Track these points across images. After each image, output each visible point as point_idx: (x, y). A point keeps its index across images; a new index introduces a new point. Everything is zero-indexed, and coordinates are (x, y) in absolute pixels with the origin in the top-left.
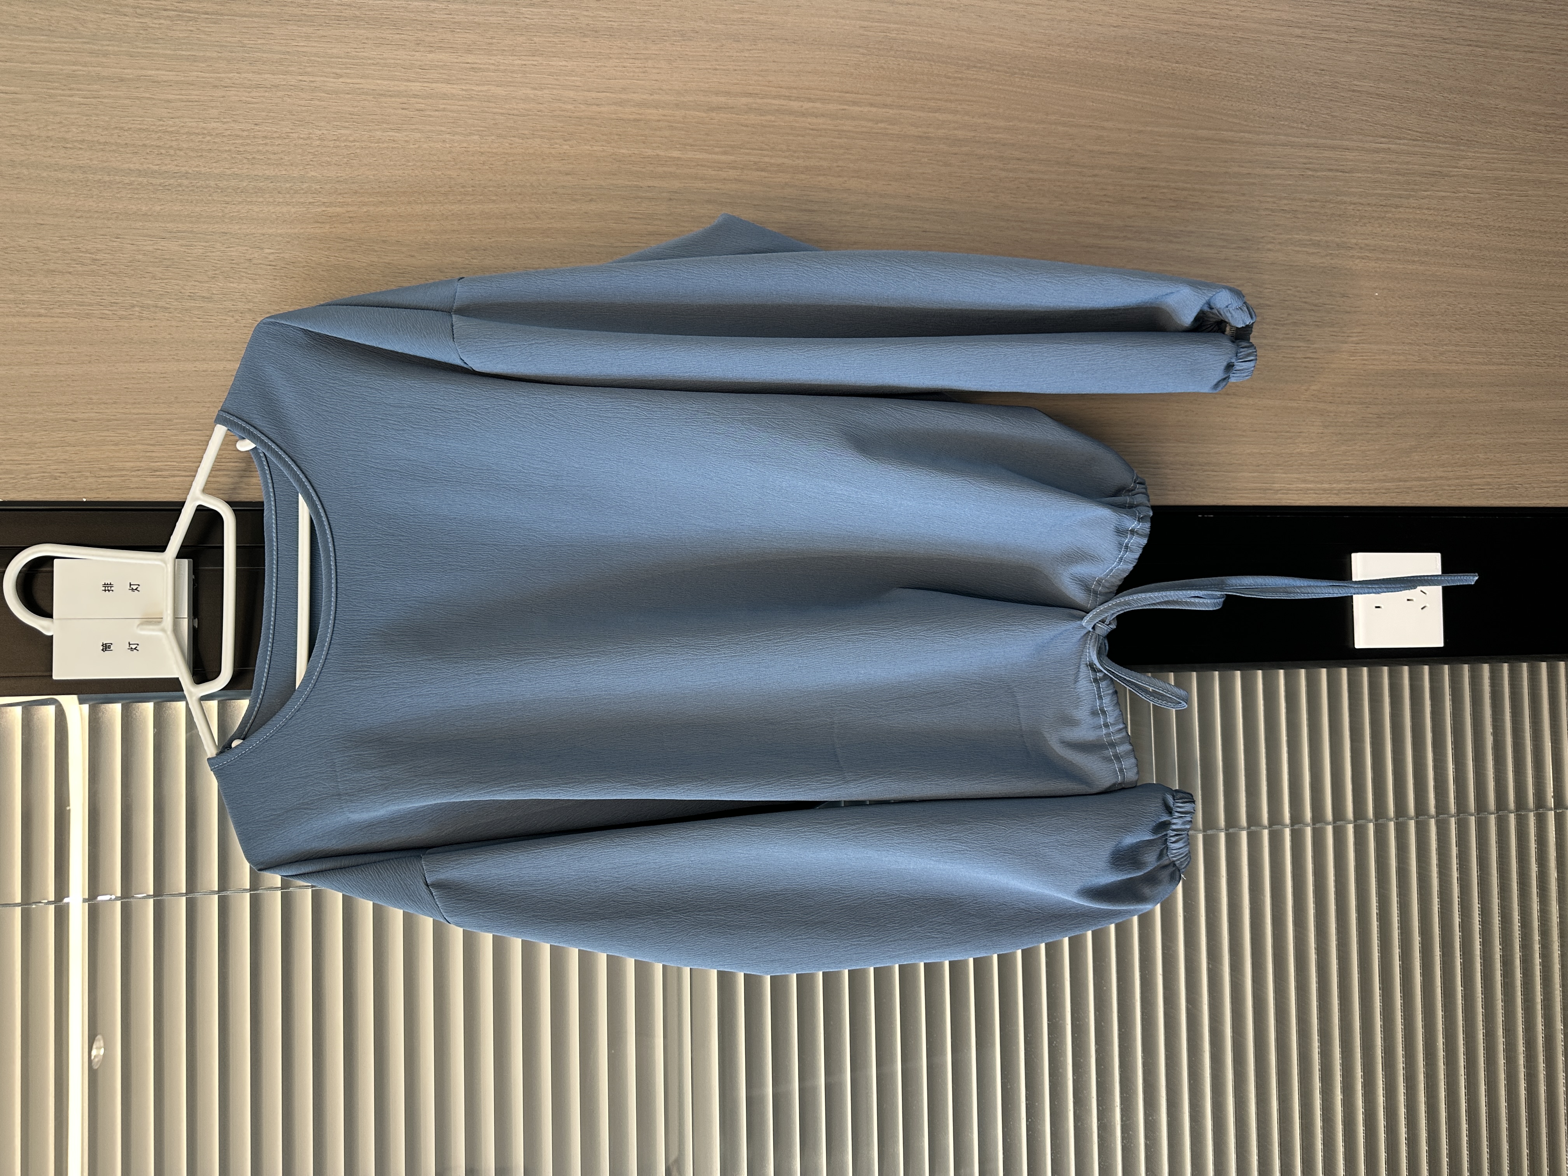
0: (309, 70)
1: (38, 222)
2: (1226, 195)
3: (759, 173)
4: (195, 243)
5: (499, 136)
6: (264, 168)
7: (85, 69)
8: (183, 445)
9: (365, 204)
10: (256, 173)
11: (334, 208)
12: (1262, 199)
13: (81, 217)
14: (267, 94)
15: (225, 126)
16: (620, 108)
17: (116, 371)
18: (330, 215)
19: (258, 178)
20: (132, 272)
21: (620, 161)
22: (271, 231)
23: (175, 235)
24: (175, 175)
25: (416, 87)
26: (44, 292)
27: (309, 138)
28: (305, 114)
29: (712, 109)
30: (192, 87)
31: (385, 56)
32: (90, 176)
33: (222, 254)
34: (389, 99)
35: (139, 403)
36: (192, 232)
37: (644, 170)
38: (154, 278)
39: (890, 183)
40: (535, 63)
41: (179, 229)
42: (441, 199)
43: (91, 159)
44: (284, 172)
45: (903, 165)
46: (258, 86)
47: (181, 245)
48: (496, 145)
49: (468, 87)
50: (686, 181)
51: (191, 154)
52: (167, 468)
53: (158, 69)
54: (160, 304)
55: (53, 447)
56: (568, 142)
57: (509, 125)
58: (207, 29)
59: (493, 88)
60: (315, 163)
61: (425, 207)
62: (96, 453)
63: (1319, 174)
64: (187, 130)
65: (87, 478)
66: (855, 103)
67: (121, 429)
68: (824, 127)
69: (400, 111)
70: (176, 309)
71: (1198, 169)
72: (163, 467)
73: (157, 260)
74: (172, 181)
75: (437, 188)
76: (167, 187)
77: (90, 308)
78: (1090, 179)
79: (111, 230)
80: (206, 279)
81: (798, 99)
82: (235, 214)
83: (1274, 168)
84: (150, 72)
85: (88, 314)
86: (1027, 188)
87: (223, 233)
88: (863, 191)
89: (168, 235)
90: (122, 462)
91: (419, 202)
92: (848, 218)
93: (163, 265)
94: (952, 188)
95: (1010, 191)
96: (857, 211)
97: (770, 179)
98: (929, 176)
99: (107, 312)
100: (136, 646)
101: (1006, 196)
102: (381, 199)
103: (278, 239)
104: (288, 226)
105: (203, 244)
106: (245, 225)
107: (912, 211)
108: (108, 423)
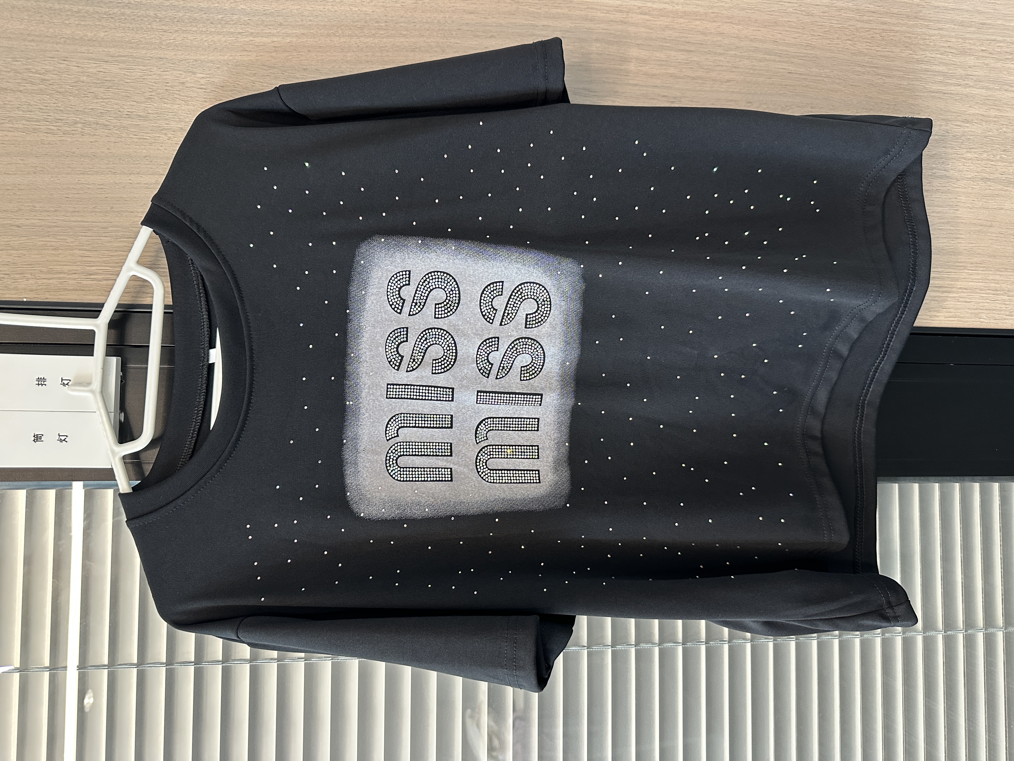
3: (642, 16)
4: (134, 67)
8: (116, 251)
9: (289, 35)
11: (260, 38)
13: (33, 40)
17: (58, 181)
18: (256, 44)
20: (77, 92)
22: (203, 57)
23: (116, 59)
24: (119, 5)
33: (158, 78)
35: (78, 212)
36: (131, 57)
37: (539, 11)
39: (760, 29)
41: (121, 54)
42: (357, 32)
44: (216, 5)
45: (771, 13)
47: (122, 68)
50: (577, 22)
52: (101, 272)
54: (101, 121)
61: (342, 40)
62: (37, 256)
65: (28, 279)
67: (60, 235)
70: (115, 127)
72: (98, 271)
73: (98, 82)
75: (353, 22)
76: (111, 16)
77: (37, 124)
79: (58, 53)
80: (143, 100)
82: (172, 41)
85: (34, 129)
86: (880, 38)
87: (160, 58)
88: (735, 36)
89: (110, 59)
90: (60, 265)
91: (337, 34)
92: (722, 58)
93: (104, 86)
94: (814, 35)
95: (865, 40)
96: (729, 52)
97: (653, 22)
98: (794, 24)
99: (53, 128)
100: (65, 437)
101: (862, 44)
102: (302, 31)
103: (209, 64)
104: (219, 54)
105: (141, 67)
106: (180, 51)
107: (778, 55)
108: (49, 229)
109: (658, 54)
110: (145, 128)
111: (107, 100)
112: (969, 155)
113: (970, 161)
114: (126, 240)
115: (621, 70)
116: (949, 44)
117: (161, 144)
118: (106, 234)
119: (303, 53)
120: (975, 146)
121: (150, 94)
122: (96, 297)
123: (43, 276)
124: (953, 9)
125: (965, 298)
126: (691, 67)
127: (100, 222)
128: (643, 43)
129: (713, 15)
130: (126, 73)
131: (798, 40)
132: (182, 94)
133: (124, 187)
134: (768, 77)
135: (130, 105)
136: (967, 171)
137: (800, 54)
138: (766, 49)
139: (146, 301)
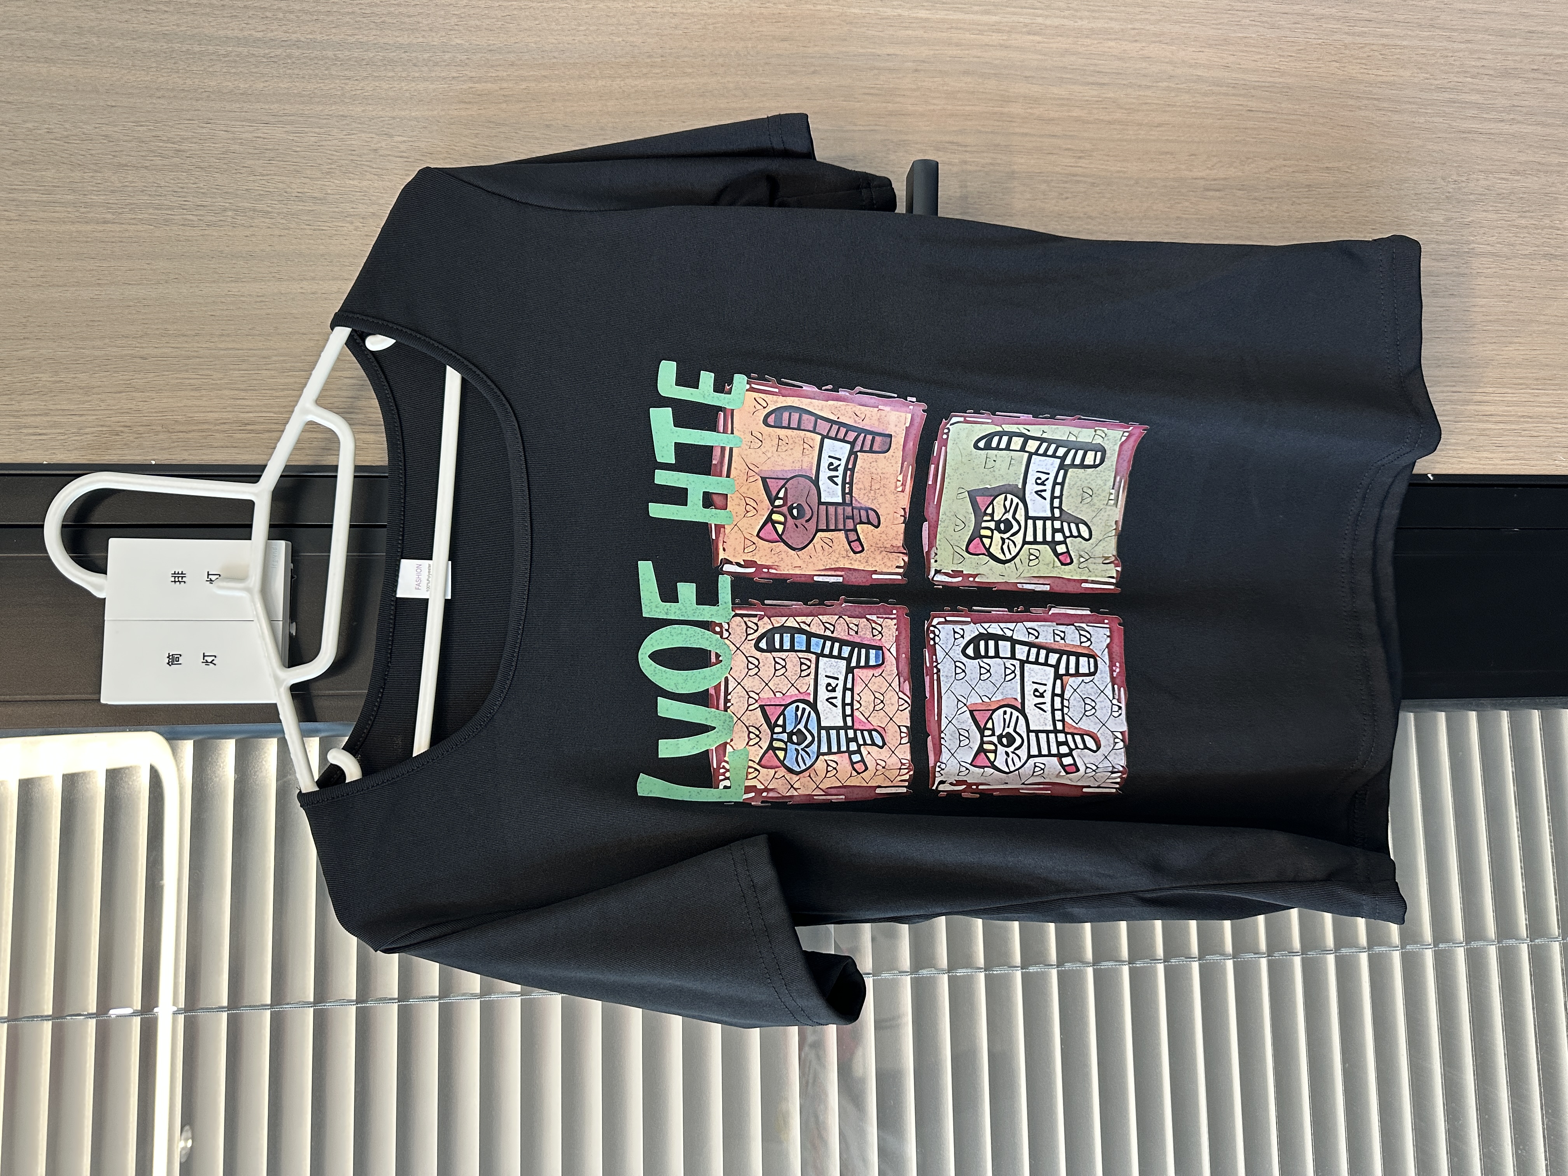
1: (109, 103)
3: (1031, 37)
4: (306, 130)
6: (396, 34)
8: (283, 390)
9: (524, 79)
10: (386, 40)
11: (483, 84)
13: (163, 96)
17: (200, 293)
18: (479, 93)
19: (389, 47)
20: (225, 166)
21: (851, 23)
22: (403, 113)
23: (281, 119)
24: (283, 44)
26: (113, 192)
32: (177, 46)
33: (340, 144)
35: (228, 335)
36: (302, 115)
37: (881, 34)
39: (1203, 49)
41: (286, 112)
42: (620, 72)
43: (178, 25)
44: (421, 40)
45: (1219, 27)
47: (286, 132)
50: (938, 48)
52: (261, 420)
54: (259, 207)
55: (116, 393)
60: (461, 28)
61: (600, 83)
62: (170, 400)
65: (157, 433)
67: (203, 369)
70: (279, 214)
72: (257, 419)
73: (256, 151)
74: (279, 52)
75: (616, 58)
76: (273, 59)
77: (170, 213)
79: (199, 113)
80: (319, 175)
82: (358, 92)
85: (166, 220)
86: (1381, 57)
87: (342, 116)
88: (1167, 60)
89: (272, 119)
90: (204, 412)
91: (593, 76)
92: (1149, 93)
93: (265, 157)
94: (1283, 56)
95: (1359, 61)
96: (1160, 84)
97: (1046, 45)
98: (1252, 41)
99: (191, 217)
100: (213, 658)
101: (1354, 67)
102: (544, 73)
103: (412, 123)
104: (426, 107)
105: (317, 130)
106: (371, 106)
107: (1233, 85)
108: (187, 362)
109: (1055, 90)
110: (323, 214)
111: (269, 177)
112: (1523, 222)
113: (1525, 231)
114: (297, 373)
115: (1002, 114)
116: (1484, 63)
117: (345, 237)
118: (269, 367)
119: (544, 104)
120: (1530, 208)
121: (329, 167)
122: (255, 457)
124: (1486, 13)
125: (1530, 431)
126: (1105, 106)
127: (259, 349)
128: (1033, 74)
129: (1133, 32)
130: (295, 138)
131: (1259, 64)
132: (374, 166)
133: (293, 299)
134: (1219, 117)
135: (300, 183)
136: (1521, 244)
137: (1263, 84)
138: (1213, 77)
139: (328, 461)
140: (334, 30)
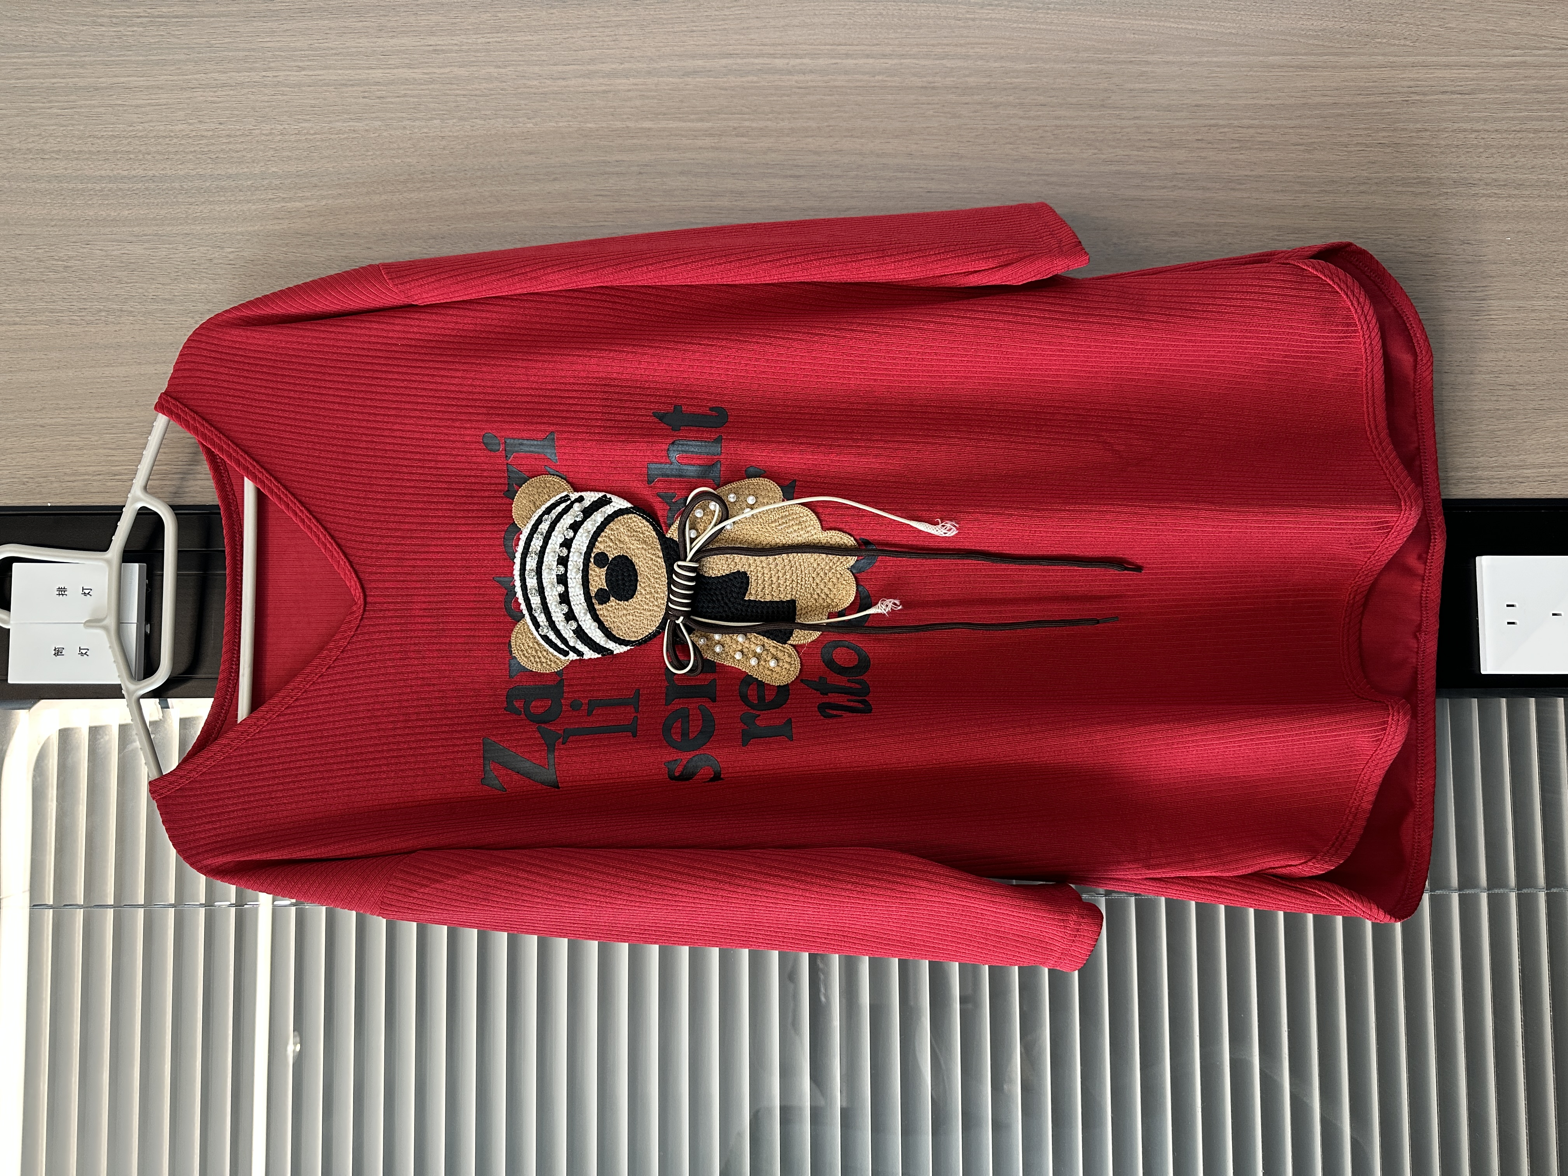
0: (272, 65)
1: (16, 232)
2: (1305, 131)
3: (738, 139)
4: (160, 246)
5: (461, 119)
6: (227, 166)
7: (62, 81)
9: (324, 197)
10: (219, 172)
11: (293, 203)
12: (1352, 132)
13: (56, 225)
14: (231, 92)
15: (191, 127)
16: (587, 80)
17: (82, 376)
18: (289, 210)
19: (220, 177)
20: (100, 278)
21: (587, 136)
22: (232, 230)
23: (140, 238)
24: (143, 179)
25: (378, 74)
26: (20, 300)
27: (271, 134)
28: (267, 110)
29: (687, 74)
30: (161, 91)
31: (348, 44)
32: (65, 185)
33: (184, 256)
34: (350, 88)
35: (102, 407)
36: (156, 235)
37: (612, 144)
38: (120, 282)
40: (499, 40)
41: (145, 232)
42: (400, 187)
43: (66, 169)
44: (246, 170)
46: (224, 85)
47: (145, 249)
48: (457, 128)
49: (431, 70)
50: (658, 153)
51: (158, 157)
52: (126, 471)
53: (129, 76)
54: (125, 308)
55: (23, 453)
56: (533, 121)
57: (471, 106)
58: (177, 33)
59: (456, 69)
60: (276, 159)
61: (384, 197)
62: (61, 457)
63: (1428, 98)
64: (155, 133)
65: (52, 482)
66: (847, 56)
67: (85, 434)
68: (814, 84)
69: (361, 100)
70: (139, 312)
71: (1269, 102)
72: (123, 471)
73: (122, 265)
74: (139, 185)
75: (396, 176)
76: (135, 192)
77: (60, 315)
78: (1132, 122)
79: (82, 236)
80: (170, 281)
81: (783, 56)
82: (198, 214)
83: (1368, 95)
84: (123, 79)
85: (58, 321)
86: (1052, 137)
87: (187, 234)
88: (857, 152)
89: (134, 239)
90: (85, 466)
91: (378, 192)
92: (839, 182)
93: (128, 269)
94: (962, 142)
95: (1031, 142)
96: (849, 173)
97: (751, 145)
98: (935, 130)
99: (76, 318)
100: (87, 651)
101: (1027, 148)
102: (339, 191)
103: (238, 237)
104: (249, 224)
105: (167, 246)
106: (207, 225)
107: (914, 170)
108: (73, 428)
109: (759, 184)
111: (132, 284)
116: (1150, 136)
119: (339, 217)
121: (175, 275)
122: (116, 500)
123: (67, 478)
128: (739, 171)
129: (828, 129)
131: (940, 150)
133: (150, 378)
137: (943, 167)
138: (897, 164)
140: (180, 166)
